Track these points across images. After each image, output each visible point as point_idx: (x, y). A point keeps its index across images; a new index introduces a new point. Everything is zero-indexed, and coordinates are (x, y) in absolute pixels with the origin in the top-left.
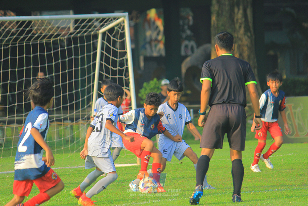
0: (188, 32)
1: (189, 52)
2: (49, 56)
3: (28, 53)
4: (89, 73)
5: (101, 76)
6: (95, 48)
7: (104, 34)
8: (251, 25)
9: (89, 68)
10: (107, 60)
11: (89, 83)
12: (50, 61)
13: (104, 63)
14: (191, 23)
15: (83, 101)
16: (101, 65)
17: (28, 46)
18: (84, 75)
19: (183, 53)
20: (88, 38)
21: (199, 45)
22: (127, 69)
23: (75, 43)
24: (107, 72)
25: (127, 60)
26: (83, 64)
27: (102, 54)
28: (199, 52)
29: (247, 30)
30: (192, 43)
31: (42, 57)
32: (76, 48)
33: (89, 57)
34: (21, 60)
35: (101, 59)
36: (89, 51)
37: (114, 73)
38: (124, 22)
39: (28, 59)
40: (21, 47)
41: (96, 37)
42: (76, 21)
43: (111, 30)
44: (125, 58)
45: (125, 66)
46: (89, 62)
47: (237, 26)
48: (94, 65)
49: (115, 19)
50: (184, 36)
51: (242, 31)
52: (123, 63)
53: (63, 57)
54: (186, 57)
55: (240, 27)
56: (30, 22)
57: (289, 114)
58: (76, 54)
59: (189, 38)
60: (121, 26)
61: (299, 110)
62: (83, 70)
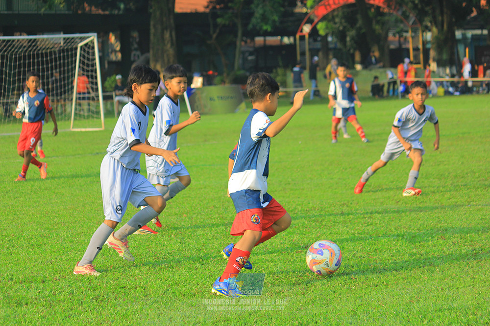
0: (136, 46)
1: (136, 58)
2: (47, 61)
3: (34, 59)
4: (72, 71)
6: (76, 56)
7: (81, 47)
9: (72, 68)
10: (83, 63)
11: (72, 77)
12: (47, 64)
13: (81, 65)
14: (137, 40)
15: (68, 89)
16: (79, 66)
17: (34, 55)
18: (68, 72)
19: (132, 59)
20: (71, 49)
21: (142, 53)
22: (96, 70)
23: (64, 52)
25: (96, 63)
26: (68, 66)
27: (80, 60)
28: (142, 58)
29: (172, 45)
30: (138, 53)
31: (42, 61)
32: (64, 56)
33: (72, 61)
34: (29, 63)
35: (80, 62)
36: (72, 57)
37: (88, 71)
38: (93, 39)
39: (34, 63)
40: (29, 55)
41: (76, 49)
42: (64, 39)
43: (86, 45)
44: (94, 61)
45: (95, 68)
46: (72, 64)
47: (166, 42)
48: (75, 66)
49: (88, 37)
50: (133, 48)
51: (169, 45)
52: (94, 65)
53: (56, 61)
54: (134, 61)
55: (168, 43)
56: (35, 40)
57: (198, 98)
58: (64, 59)
59: (136, 49)
60: (92, 42)
61: (204, 95)
62: (68, 70)
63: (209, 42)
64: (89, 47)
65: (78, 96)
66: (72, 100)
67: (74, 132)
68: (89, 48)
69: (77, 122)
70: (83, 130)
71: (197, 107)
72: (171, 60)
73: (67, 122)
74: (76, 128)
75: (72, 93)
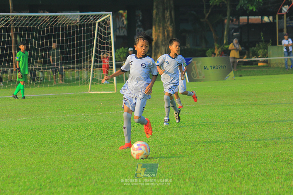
0: (139, 23)
2: (70, 33)
3: (59, 31)
4: (91, 43)
5: (97, 45)
6: (94, 30)
7: (99, 23)
8: (174, 20)
9: (91, 40)
10: (101, 37)
11: (91, 48)
12: (70, 36)
13: (99, 38)
15: (87, 58)
16: (97, 39)
17: (59, 28)
18: (87, 44)
20: (91, 25)
21: (145, 29)
22: (111, 42)
23: (84, 27)
24: (100, 43)
25: (111, 37)
26: (87, 38)
27: (98, 33)
29: (171, 22)
30: (141, 29)
31: (66, 34)
32: (84, 30)
33: (91, 35)
34: (55, 35)
35: (97, 36)
36: (91, 31)
37: (104, 44)
38: (109, 17)
39: (59, 34)
40: (55, 29)
41: (95, 24)
43: (103, 21)
44: (110, 35)
45: (110, 40)
46: (91, 37)
47: (166, 20)
48: (94, 39)
49: (105, 15)
50: (137, 25)
51: (169, 23)
52: (109, 38)
53: (77, 34)
55: (168, 21)
57: (194, 67)
58: (84, 33)
59: (140, 26)
60: (108, 19)
61: (199, 64)
62: (87, 41)
63: (202, 20)
64: (105, 22)
65: (96, 64)
66: (90, 67)
67: (92, 94)
68: (105, 24)
69: (94, 86)
70: (99, 92)
71: (193, 74)
72: (171, 35)
73: (85, 86)
74: (92, 91)
75: (90, 62)
